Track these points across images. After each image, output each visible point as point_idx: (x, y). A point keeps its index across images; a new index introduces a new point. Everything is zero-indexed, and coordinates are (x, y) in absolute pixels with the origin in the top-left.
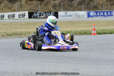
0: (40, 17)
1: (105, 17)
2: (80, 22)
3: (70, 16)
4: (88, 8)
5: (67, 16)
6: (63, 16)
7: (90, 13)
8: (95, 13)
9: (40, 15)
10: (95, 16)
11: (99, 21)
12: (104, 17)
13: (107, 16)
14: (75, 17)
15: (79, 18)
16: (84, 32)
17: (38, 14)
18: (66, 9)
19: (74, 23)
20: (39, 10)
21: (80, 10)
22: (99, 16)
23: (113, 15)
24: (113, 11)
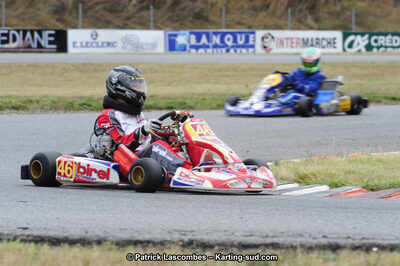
0: (6, 46)
1: (228, 51)
3: (109, 44)
4: (176, 18)
6: (84, 44)
7: (176, 35)
8: (193, 39)
9: (4, 38)
10: (192, 47)
12: (224, 50)
13: (232, 47)
14: (124, 48)
18: (98, 20)
20: (3, 23)
21: (144, 25)
22: (208, 47)
23: (253, 46)
24: (253, 33)
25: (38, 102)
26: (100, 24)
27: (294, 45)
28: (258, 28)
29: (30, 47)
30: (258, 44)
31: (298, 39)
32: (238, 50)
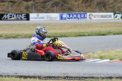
0: (11, 19)
1: (79, 19)
3: (42, 18)
4: (63, 10)
6: (35, 18)
9: (10, 16)
10: (68, 18)
12: (77, 19)
13: (80, 18)
14: (47, 19)
17: (8, 15)
18: (39, 10)
20: (10, 12)
21: (53, 12)
22: (72, 18)
24: (86, 14)
25: (21, 35)
26: (39, 12)
27: (99, 17)
28: (88, 12)
29: (18, 19)
30: (88, 17)
31: (100, 15)
32: (82, 19)
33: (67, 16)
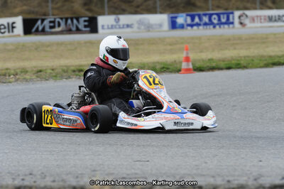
0: (53, 30)
1: (214, 27)
2: (152, 42)
3: (128, 26)
4: (172, 5)
5: (120, 28)
6: (110, 27)
7: (176, 17)
8: (189, 19)
9: (52, 24)
10: (188, 25)
11: (200, 38)
12: (212, 27)
13: (218, 24)
14: (139, 28)
15: (149, 31)
16: (162, 66)
18: (116, 8)
19: (137, 44)
20: (51, 13)
22: (200, 25)
23: (232, 23)
24: (232, 13)
27: (262, 21)
29: (70, 30)
30: (236, 21)
31: (265, 16)
32: (222, 26)
33: (186, 21)
